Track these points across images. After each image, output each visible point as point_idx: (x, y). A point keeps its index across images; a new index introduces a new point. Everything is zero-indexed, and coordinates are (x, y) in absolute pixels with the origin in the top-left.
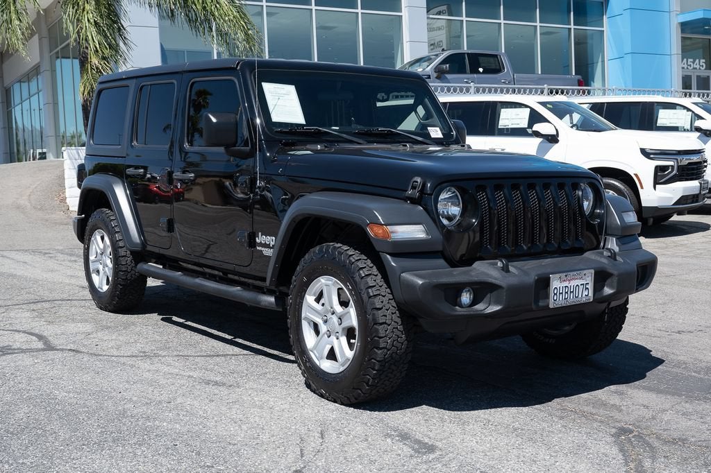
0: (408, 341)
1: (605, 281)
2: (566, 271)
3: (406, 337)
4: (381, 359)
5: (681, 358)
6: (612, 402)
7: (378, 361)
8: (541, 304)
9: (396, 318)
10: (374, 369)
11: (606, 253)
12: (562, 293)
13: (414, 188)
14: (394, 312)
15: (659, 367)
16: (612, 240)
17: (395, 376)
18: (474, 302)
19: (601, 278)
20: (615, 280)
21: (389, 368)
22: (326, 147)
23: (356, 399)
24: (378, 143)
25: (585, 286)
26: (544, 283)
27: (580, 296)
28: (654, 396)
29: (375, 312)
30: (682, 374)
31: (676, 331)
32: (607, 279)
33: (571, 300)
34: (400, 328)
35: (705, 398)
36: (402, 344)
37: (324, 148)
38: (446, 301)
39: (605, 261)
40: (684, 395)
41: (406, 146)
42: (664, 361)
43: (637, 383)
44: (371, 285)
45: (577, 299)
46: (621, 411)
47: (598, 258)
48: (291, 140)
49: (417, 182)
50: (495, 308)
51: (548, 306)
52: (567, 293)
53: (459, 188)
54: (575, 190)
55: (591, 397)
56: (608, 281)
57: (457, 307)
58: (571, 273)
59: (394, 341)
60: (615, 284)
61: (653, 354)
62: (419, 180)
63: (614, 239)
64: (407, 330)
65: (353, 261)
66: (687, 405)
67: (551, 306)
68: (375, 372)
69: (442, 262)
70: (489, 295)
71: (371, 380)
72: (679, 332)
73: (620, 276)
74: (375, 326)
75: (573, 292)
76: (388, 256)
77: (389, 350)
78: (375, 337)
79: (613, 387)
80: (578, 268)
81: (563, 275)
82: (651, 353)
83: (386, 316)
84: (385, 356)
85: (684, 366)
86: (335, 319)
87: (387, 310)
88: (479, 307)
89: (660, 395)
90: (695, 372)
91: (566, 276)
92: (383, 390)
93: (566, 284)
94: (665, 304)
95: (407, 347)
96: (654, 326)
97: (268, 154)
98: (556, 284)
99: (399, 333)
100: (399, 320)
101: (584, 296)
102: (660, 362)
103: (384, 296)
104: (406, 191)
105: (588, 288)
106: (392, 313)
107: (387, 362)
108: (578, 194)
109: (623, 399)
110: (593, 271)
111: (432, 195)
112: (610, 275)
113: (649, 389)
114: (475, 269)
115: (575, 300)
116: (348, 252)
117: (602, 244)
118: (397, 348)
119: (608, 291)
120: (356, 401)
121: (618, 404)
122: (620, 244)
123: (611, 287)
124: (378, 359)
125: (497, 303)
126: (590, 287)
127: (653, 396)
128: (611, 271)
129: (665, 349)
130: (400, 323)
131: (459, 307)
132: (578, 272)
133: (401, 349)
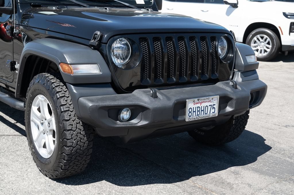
0: (89, 142)
1: (228, 103)
2: (198, 97)
3: (88, 139)
4: (69, 153)
5: (283, 146)
6: (228, 181)
7: (67, 155)
8: (180, 119)
9: (80, 126)
10: (64, 159)
11: (231, 84)
12: (195, 112)
13: (95, 38)
14: (78, 122)
15: (267, 153)
16: (238, 74)
17: (81, 163)
18: (131, 118)
19: (224, 100)
20: (234, 102)
21: (75, 159)
22: (58, 8)
23: (56, 176)
24: (97, 6)
25: (213, 107)
26: (181, 105)
27: (209, 113)
28: (258, 176)
29: (65, 122)
30: (280, 158)
31: (285, 125)
32: (229, 101)
33: (202, 116)
34: (83, 133)
35: (290, 179)
36: (84, 143)
37: (57, 9)
38: (109, 117)
39: (229, 89)
40: (277, 176)
41: (106, 9)
42: (271, 148)
43: (249, 165)
44: (63, 104)
45: (206, 115)
46: (232, 188)
47: (224, 87)
48: (38, 3)
49: (97, 34)
50: (144, 123)
51: (185, 120)
52: (199, 111)
53: (129, 39)
54: (213, 41)
55: (216, 176)
56: (229, 103)
57: (118, 121)
58: (202, 98)
59: (78, 141)
60: (234, 105)
61: (266, 142)
62: (99, 33)
63: (240, 73)
64: (87, 134)
65: (54, 87)
66: (277, 185)
67: (187, 120)
68: (65, 161)
69: (111, 90)
70: (141, 114)
71: (63, 166)
72: (286, 126)
73: (237, 100)
74: (64, 132)
75: (203, 110)
76: (72, 86)
77: (74, 147)
78: (64, 139)
79: (233, 168)
80: (207, 94)
81: (196, 100)
82: (265, 142)
83: (72, 125)
84: (71, 151)
85: (283, 152)
86: (46, 123)
87: (74, 121)
88: (134, 121)
89: (262, 176)
90: (289, 157)
91: (198, 100)
92: (74, 172)
93: (199, 105)
94: (283, 105)
95: (88, 145)
96: (272, 121)
97: (21, 11)
98: (190, 105)
99: (82, 136)
100: (82, 128)
101: (211, 112)
102: (268, 148)
103: (72, 112)
104: (90, 40)
105: (214, 108)
106: (77, 123)
107: (74, 155)
108: (215, 44)
109: (236, 178)
110: (218, 97)
111: (106, 43)
112: (230, 99)
113: (256, 170)
114: (133, 95)
115: (205, 115)
116: (51, 80)
117: (231, 77)
118: (81, 146)
119: (229, 109)
120: (57, 178)
121: (232, 182)
122: (243, 76)
123: (231, 106)
124: (67, 153)
125: (146, 119)
126: (216, 107)
127: (256, 176)
128: (232, 96)
129: (274, 139)
130: (82, 130)
131: (119, 121)
132: (208, 97)
133: (84, 147)
